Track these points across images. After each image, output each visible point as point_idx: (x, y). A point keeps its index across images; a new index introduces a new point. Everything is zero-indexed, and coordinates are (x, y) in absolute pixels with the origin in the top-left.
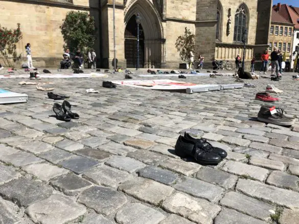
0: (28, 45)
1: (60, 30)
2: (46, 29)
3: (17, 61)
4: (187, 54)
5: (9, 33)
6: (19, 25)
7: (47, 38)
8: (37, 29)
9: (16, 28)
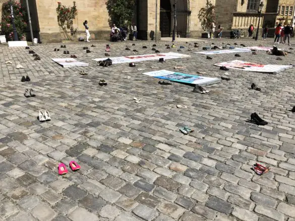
0: (86, 22)
1: (106, 6)
2: (95, 6)
3: (74, 35)
4: (207, 24)
5: (68, 10)
6: (74, 2)
7: (96, 13)
8: (89, 6)
9: (73, 6)
